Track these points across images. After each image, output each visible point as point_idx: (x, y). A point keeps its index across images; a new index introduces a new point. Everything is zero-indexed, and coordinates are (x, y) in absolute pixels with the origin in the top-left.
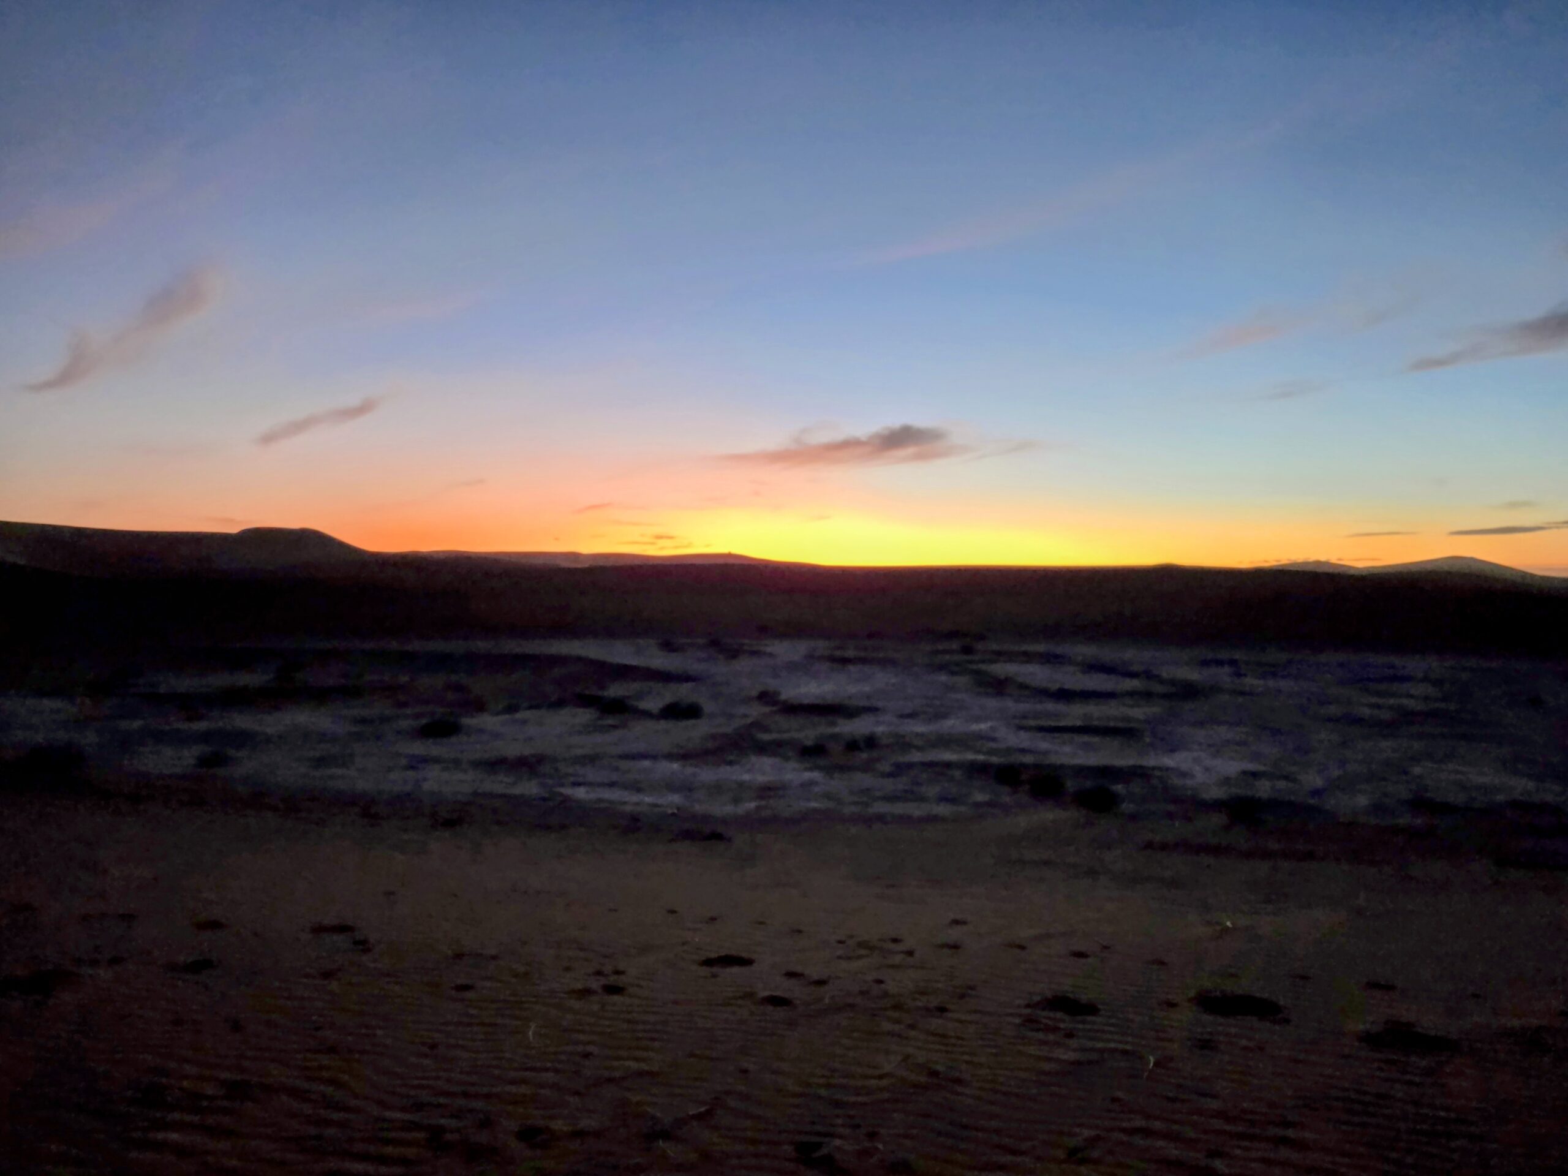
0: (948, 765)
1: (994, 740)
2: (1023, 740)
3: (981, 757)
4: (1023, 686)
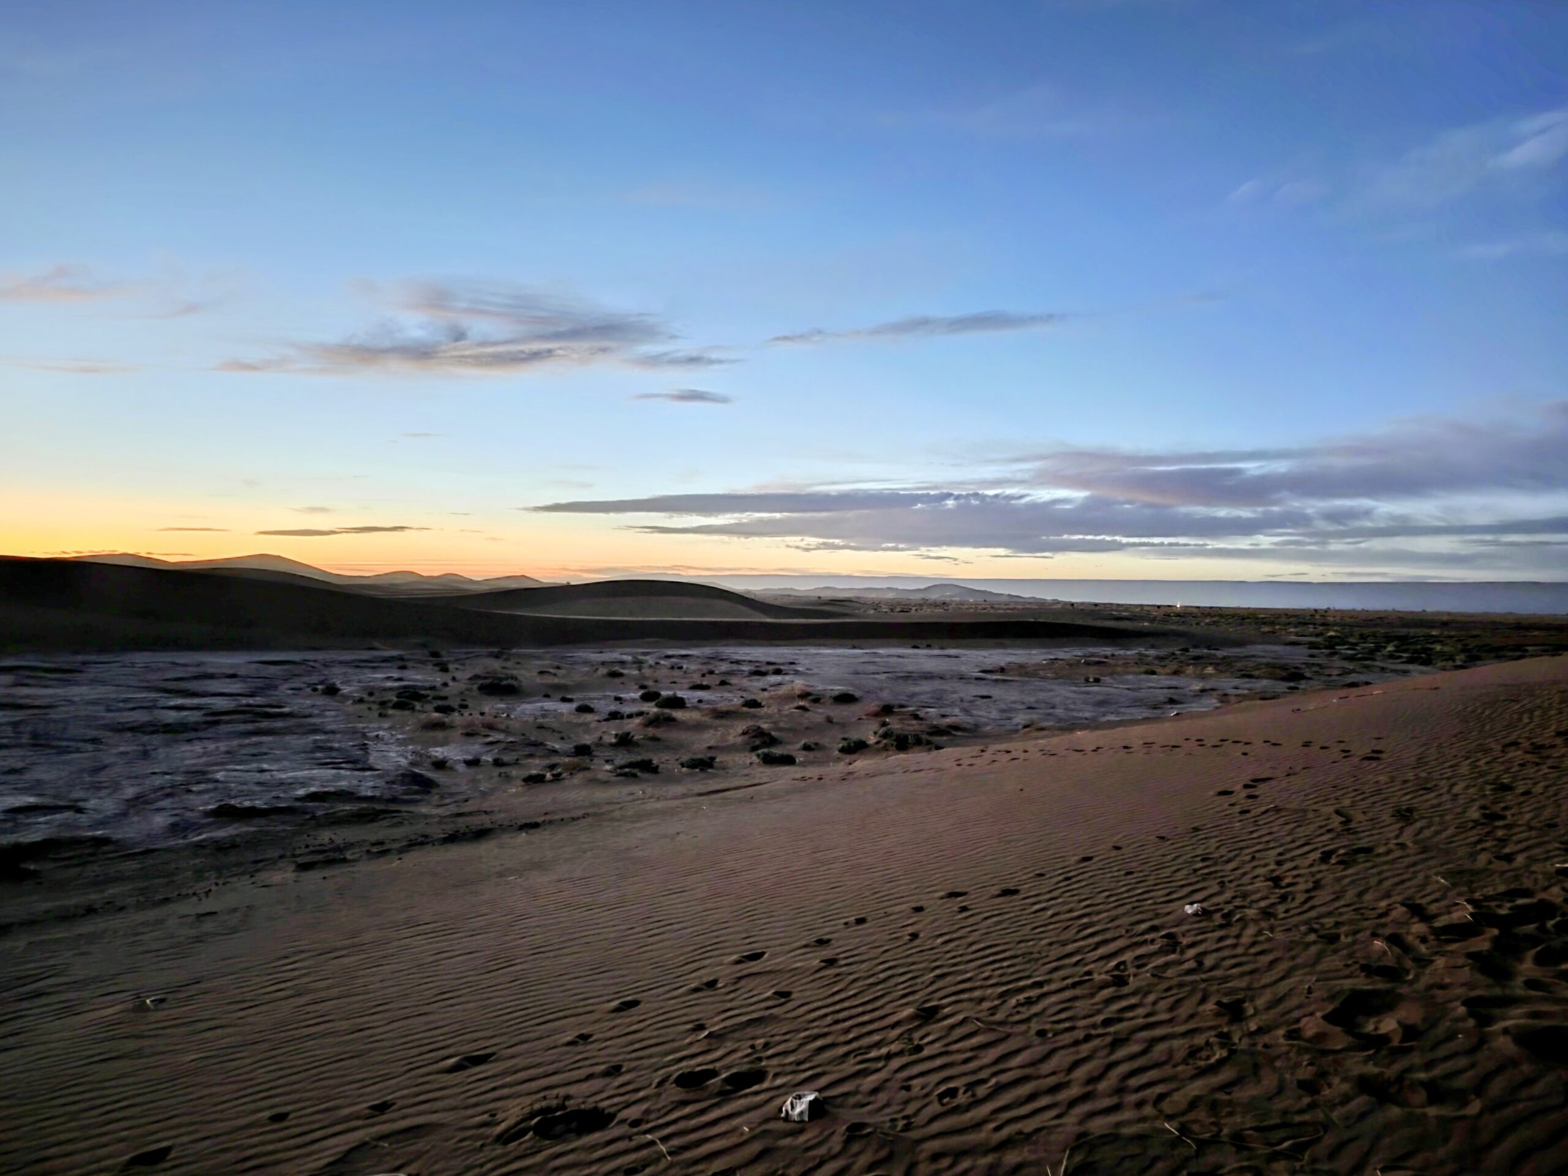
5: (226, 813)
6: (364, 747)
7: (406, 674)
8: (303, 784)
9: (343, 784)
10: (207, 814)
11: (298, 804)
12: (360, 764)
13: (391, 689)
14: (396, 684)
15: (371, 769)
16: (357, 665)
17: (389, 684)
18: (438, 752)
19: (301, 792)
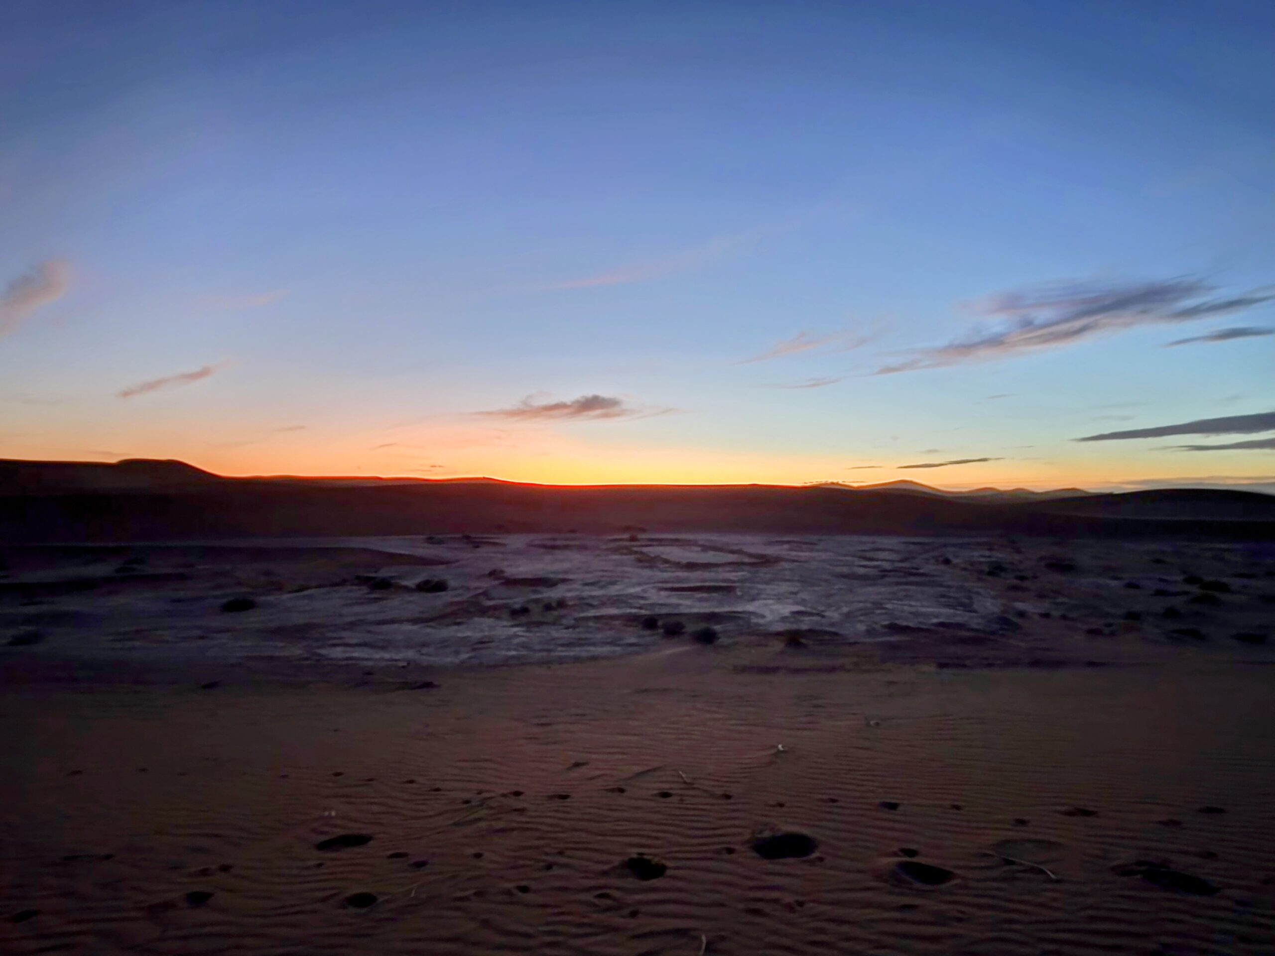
0: (613, 617)
1: (643, 598)
2: (662, 597)
3: (633, 611)
4: (666, 561)
5: (894, 628)
6: (970, 598)
7: (994, 553)
8: (936, 617)
9: (959, 620)
10: (885, 627)
11: (933, 628)
12: (968, 608)
13: (985, 562)
14: (988, 560)
15: (975, 612)
16: (962, 546)
17: (982, 559)
18: (1020, 606)
19: (935, 621)
